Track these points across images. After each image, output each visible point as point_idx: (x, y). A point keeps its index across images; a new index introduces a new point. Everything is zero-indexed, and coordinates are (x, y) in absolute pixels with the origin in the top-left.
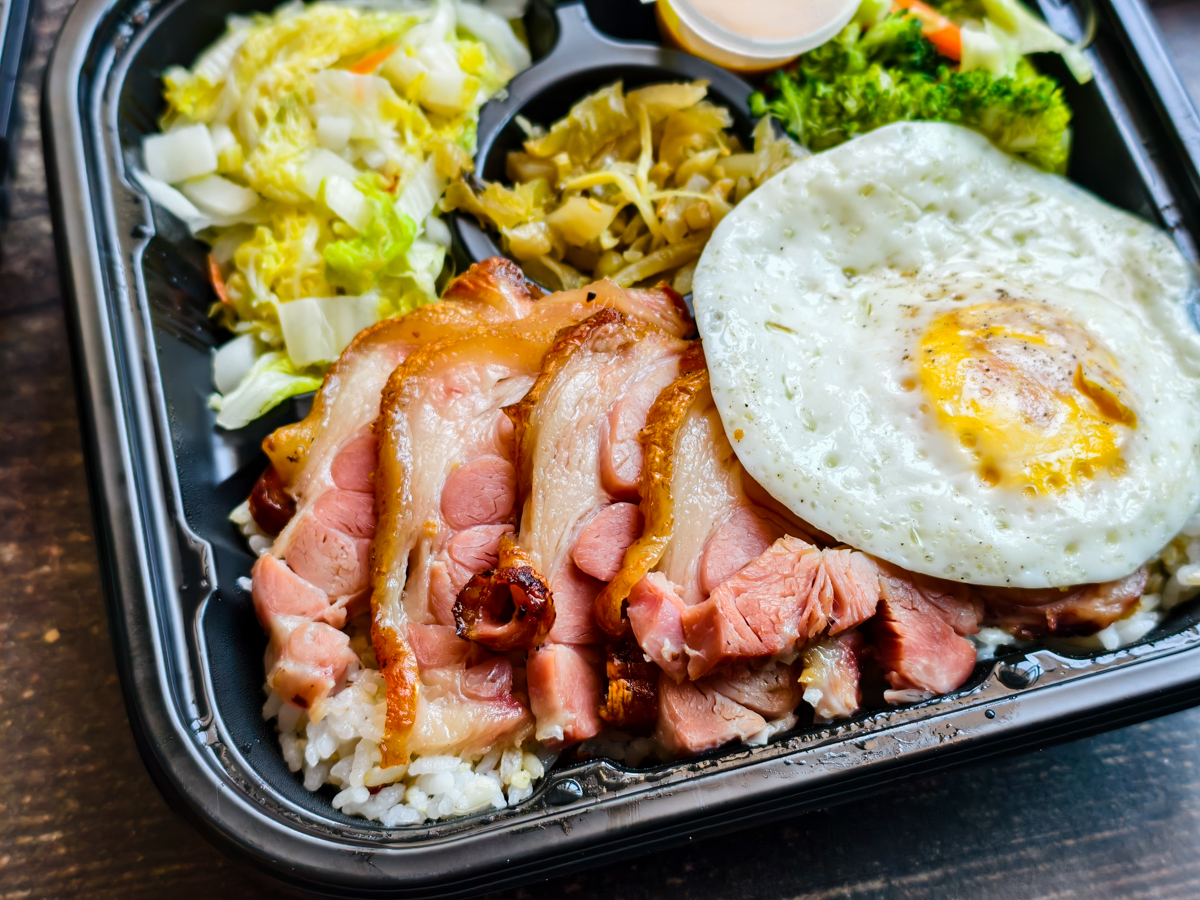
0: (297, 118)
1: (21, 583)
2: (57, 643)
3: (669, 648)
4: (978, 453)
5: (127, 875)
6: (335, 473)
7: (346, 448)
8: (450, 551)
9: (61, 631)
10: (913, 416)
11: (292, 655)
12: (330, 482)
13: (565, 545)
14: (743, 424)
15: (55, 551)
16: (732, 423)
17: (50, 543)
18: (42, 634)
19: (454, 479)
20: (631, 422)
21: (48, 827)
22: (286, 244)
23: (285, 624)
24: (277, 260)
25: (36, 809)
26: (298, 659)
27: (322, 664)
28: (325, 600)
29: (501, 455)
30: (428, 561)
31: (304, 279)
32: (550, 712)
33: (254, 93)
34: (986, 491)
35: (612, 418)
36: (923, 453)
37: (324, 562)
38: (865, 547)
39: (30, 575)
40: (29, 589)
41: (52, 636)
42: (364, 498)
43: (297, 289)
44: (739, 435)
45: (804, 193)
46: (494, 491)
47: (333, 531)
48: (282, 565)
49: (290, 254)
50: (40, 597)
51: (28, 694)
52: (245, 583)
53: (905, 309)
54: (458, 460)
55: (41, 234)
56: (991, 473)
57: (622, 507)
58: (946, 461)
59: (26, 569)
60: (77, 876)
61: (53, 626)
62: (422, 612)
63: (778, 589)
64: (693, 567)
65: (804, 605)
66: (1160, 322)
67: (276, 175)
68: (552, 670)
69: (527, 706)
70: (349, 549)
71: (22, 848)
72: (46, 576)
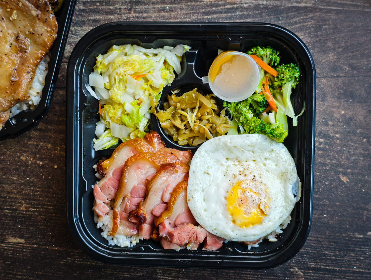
0: (122, 84)
1: (51, 154)
2: (56, 169)
3: (164, 235)
4: (233, 218)
5: (63, 219)
6: (113, 175)
7: (116, 169)
8: (130, 201)
9: (57, 166)
10: (223, 206)
11: (98, 208)
12: (111, 176)
13: (151, 209)
14: (191, 198)
15: (59, 148)
16: (189, 197)
17: (58, 146)
18: (54, 166)
19: (134, 188)
20: (170, 190)
21: (50, 206)
22: (115, 111)
23: (98, 201)
24: (112, 114)
25: (48, 201)
26: (99, 210)
27: (103, 212)
28: (106, 199)
29: (145, 185)
30: (126, 201)
31: (117, 119)
32: (142, 235)
33: (115, 74)
34: (232, 224)
35: (167, 188)
36: (222, 214)
37: (107, 192)
38: (206, 228)
39: (53, 152)
40: (52, 155)
41: (56, 167)
42: (117, 181)
43: (115, 121)
44: (189, 200)
45: (221, 144)
46: (142, 193)
47: (110, 187)
48: (99, 189)
49: (115, 114)
50: (54, 158)
51: (50, 178)
52: (93, 186)
53: (233, 175)
54: (136, 185)
55: (65, 68)
56: (234, 221)
57: (164, 204)
58: (226, 217)
59: (53, 151)
60: (54, 216)
61: (56, 165)
62: (123, 209)
63: (187, 234)
64: (174, 219)
65: (190, 238)
66: (285, 188)
67: (115, 98)
68: (144, 229)
69: (138, 231)
70: (112, 191)
71: (45, 208)
72: (56, 153)
